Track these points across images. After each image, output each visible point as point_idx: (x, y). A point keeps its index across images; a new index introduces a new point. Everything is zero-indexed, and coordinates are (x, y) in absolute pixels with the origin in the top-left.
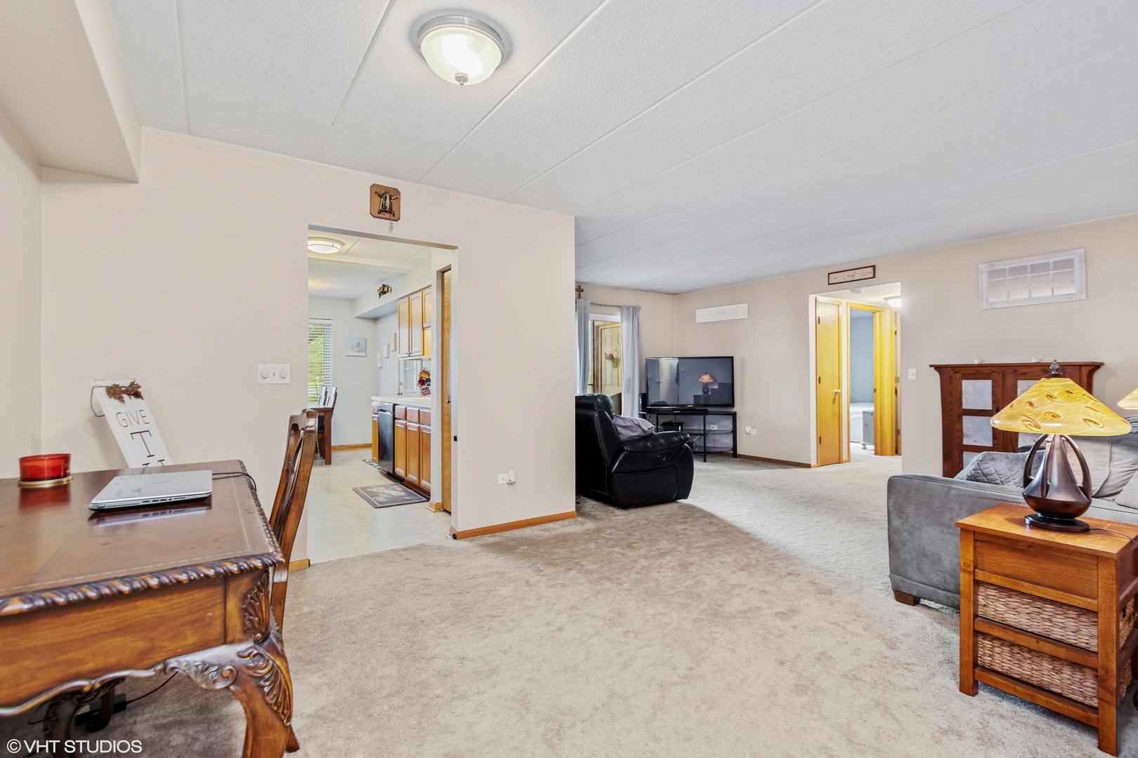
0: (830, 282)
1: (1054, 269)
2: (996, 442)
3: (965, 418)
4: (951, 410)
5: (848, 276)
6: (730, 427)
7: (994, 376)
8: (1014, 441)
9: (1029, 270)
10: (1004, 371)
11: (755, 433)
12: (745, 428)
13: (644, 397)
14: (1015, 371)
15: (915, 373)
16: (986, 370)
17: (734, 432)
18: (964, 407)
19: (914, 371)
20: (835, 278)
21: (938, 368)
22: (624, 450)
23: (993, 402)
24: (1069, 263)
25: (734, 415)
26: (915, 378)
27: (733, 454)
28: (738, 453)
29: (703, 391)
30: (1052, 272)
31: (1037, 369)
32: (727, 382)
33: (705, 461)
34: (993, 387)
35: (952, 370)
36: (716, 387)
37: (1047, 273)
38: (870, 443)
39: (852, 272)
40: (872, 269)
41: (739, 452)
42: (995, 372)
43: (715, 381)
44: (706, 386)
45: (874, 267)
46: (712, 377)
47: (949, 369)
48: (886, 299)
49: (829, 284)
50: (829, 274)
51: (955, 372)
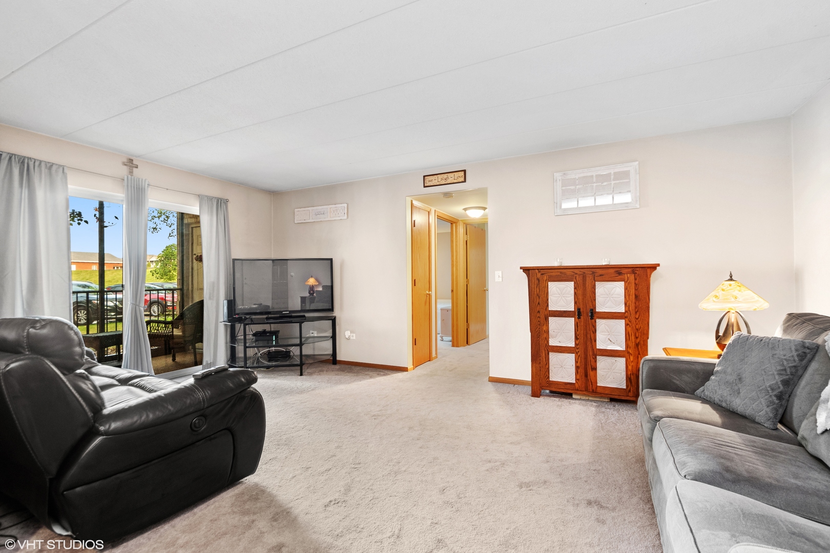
0: (426, 185)
1: (614, 180)
2: (577, 343)
3: (552, 320)
4: (539, 312)
5: (442, 179)
6: (329, 333)
7: (576, 278)
8: (593, 341)
9: (595, 180)
10: (584, 273)
11: (354, 338)
12: (345, 333)
13: (231, 304)
14: (593, 273)
15: (501, 276)
16: (568, 272)
17: (334, 337)
18: (551, 308)
19: (500, 273)
20: (429, 181)
21: (526, 270)
22: (99, 433)
23: (575, 303)
24: (626, 174)
25: (334, 320)
26: (500, 279)
27: (333, 360)
28: (338, 359)
29: (309, 293)
30: (613, 182)
31: (612, 271)
32: (328, 285)
33: (301, 375)
34: (575, 288)
35: (539, 272)
36: (320, 289)
37: (609, 183)
38: (447, 335)
39: (445, 176)
40: (463, 172)
41: (340, 357)
42: (576, 274)
43: (320, 283)
44: (312, 289)
45: (465, 171)
46: (317, 280)
47: (537, 271)
48: (465, 209)
49: (425, 187)
50: (424, 176)
51: (542, 274)
